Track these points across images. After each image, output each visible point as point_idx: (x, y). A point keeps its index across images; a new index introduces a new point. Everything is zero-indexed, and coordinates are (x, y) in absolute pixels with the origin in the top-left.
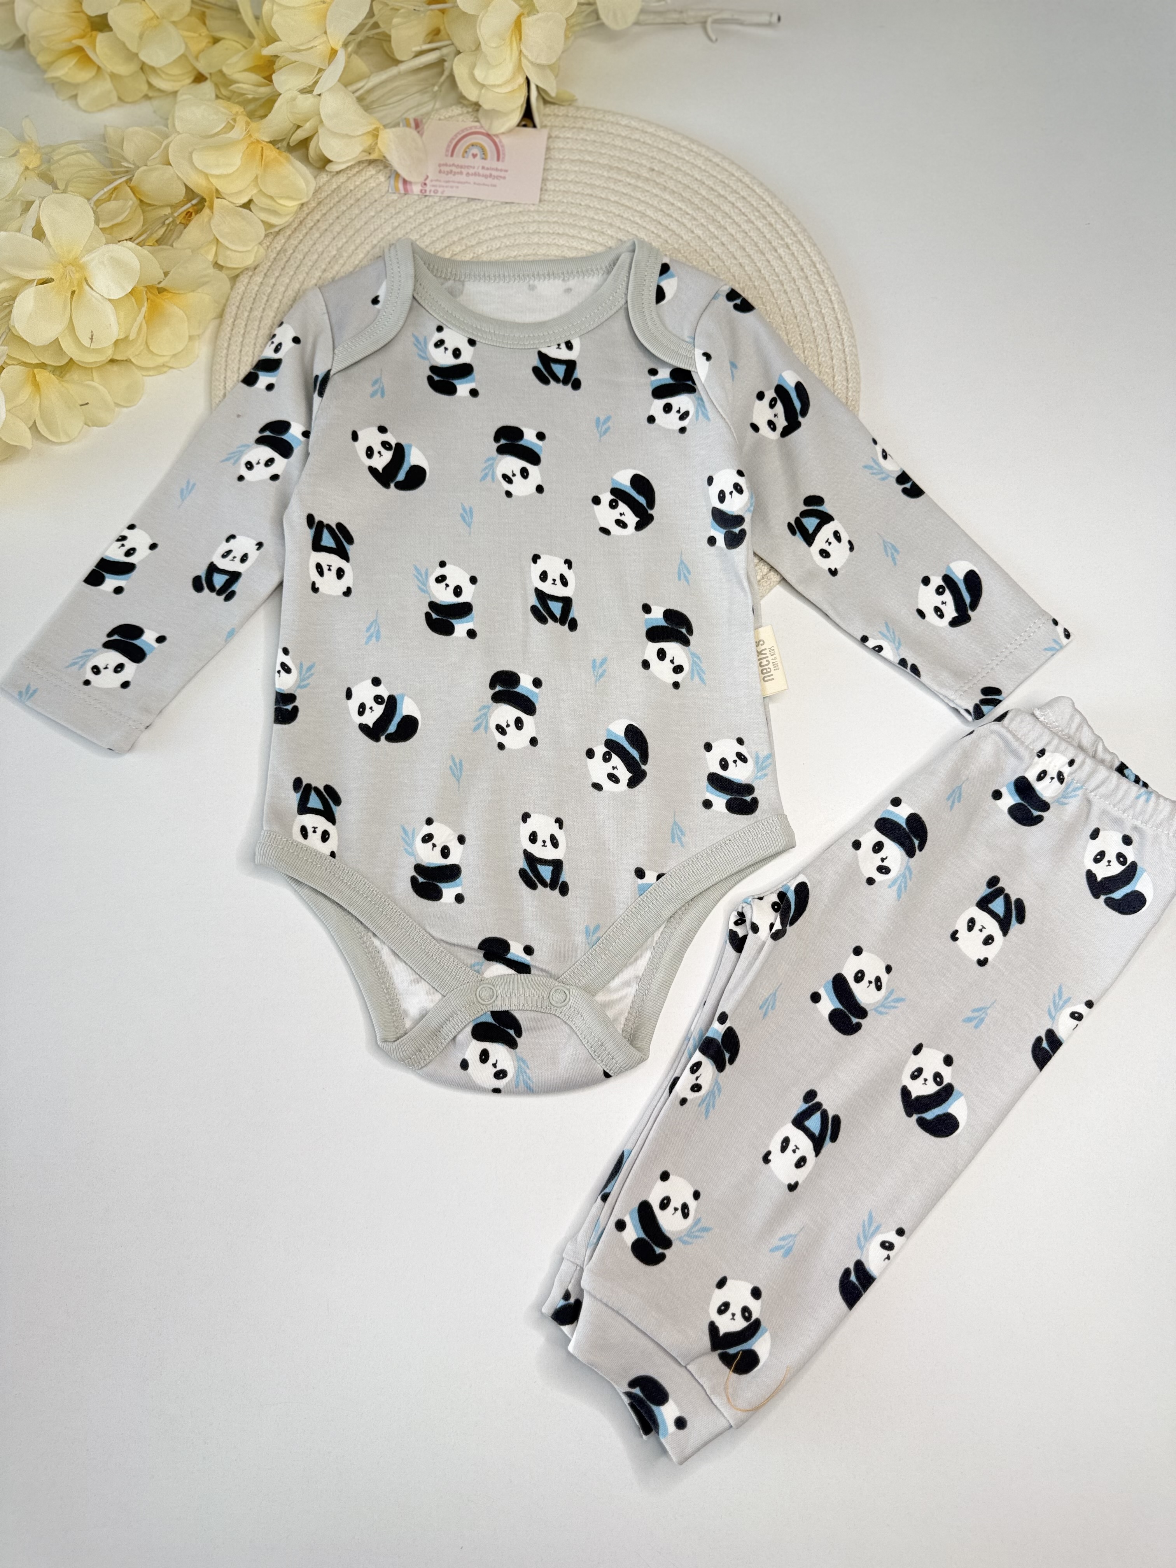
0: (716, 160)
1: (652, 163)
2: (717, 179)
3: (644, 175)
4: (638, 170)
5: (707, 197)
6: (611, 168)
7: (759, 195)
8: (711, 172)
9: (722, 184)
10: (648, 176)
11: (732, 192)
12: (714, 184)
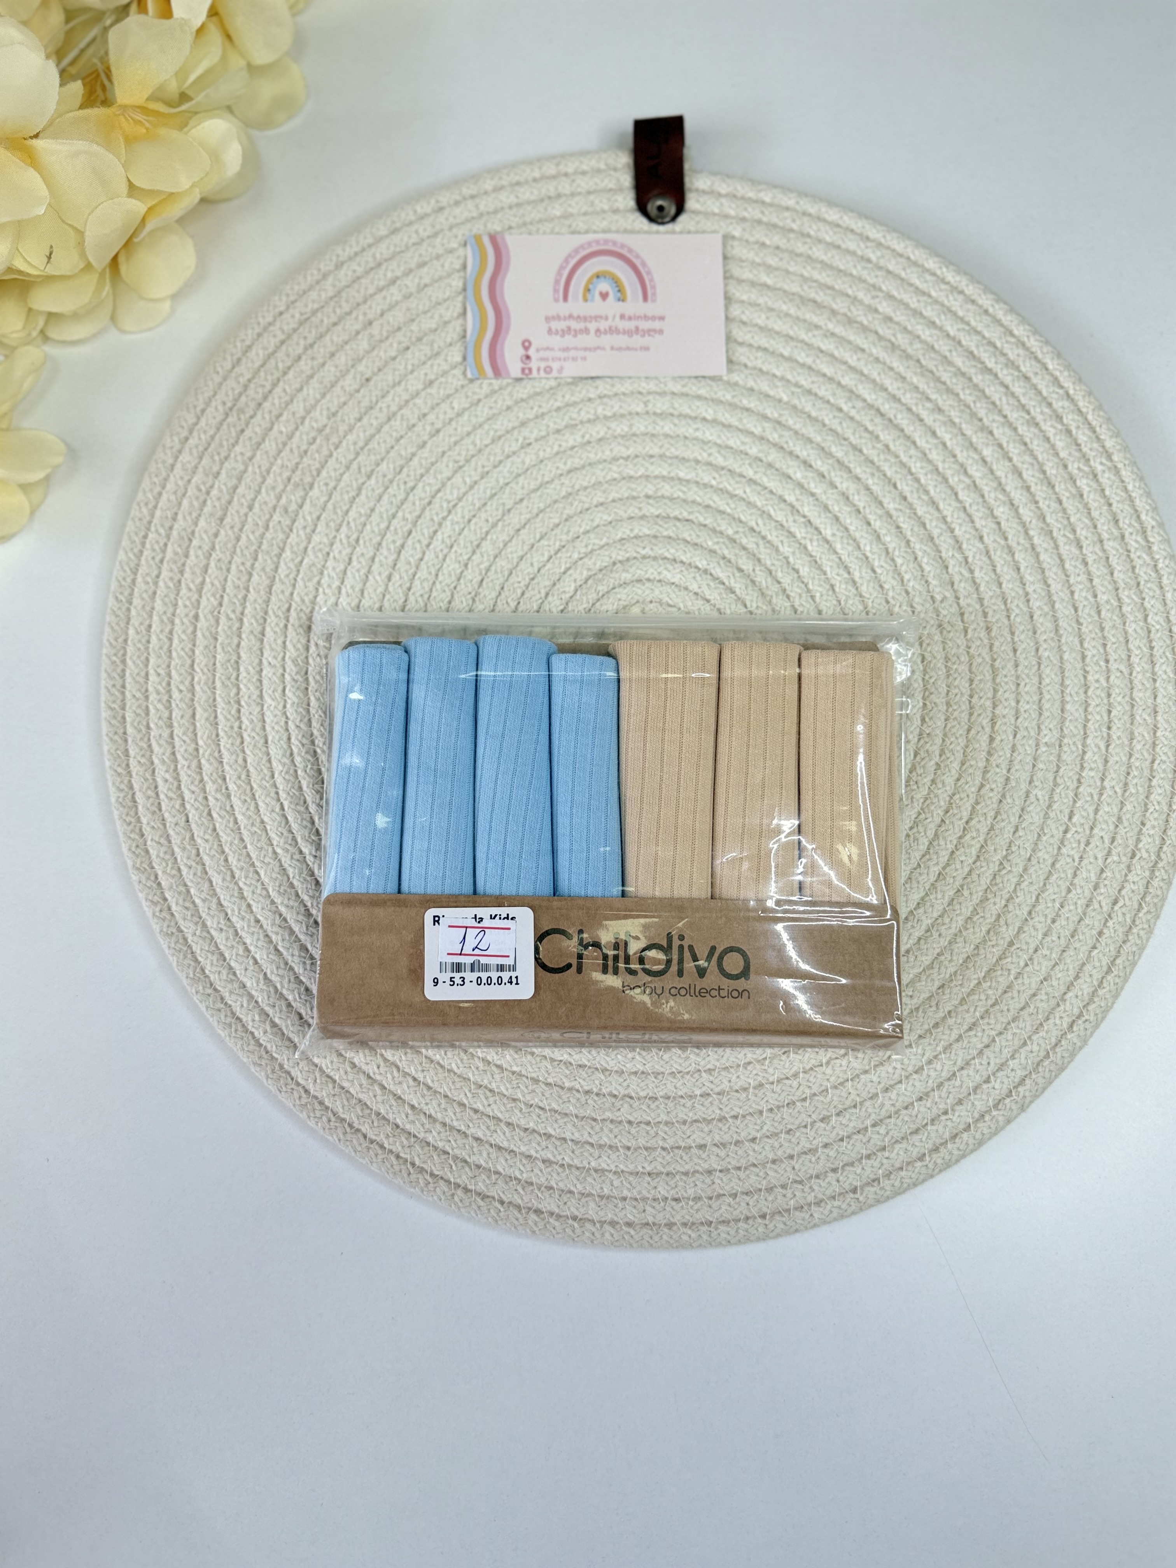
0: (986, 301)
1: (873, 297)
2: (984, 337)
3: (859, 319)
4: (850, 310)
5: (964, 369)
6: (804, 301)
7: (1052, 375)
8: (973, 323)
9: (992, 349)
10: (865, 322)
11: (1006, 365)
12: (977, 347)
